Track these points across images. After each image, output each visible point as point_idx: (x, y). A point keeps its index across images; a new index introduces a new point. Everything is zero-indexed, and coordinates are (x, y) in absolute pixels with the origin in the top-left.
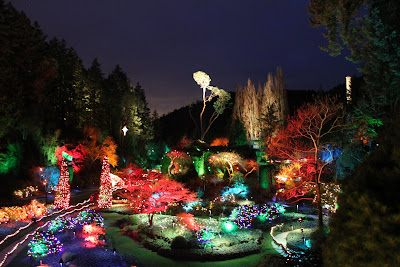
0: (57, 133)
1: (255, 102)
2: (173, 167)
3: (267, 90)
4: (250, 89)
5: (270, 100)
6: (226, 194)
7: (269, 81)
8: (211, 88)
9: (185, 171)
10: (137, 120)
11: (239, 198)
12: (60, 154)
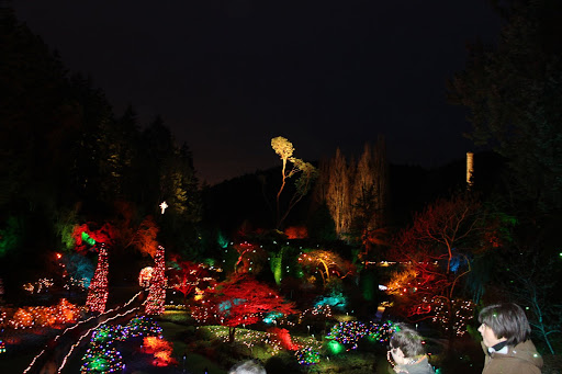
0: (78, 206)
1: (345, 180)
2: (241, 264)
3: (363, 165)
4: (340, 163)
5: (366, 179)
6: (320, 305)
7: (366, 153)
8: (293, 160)
9: (258, 270)
10: (181, 194)
11: (336, 310)
12: (80, 235)
